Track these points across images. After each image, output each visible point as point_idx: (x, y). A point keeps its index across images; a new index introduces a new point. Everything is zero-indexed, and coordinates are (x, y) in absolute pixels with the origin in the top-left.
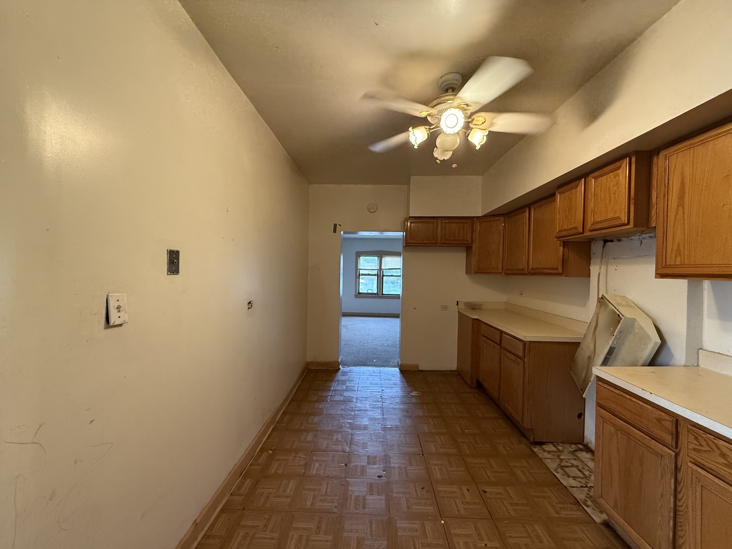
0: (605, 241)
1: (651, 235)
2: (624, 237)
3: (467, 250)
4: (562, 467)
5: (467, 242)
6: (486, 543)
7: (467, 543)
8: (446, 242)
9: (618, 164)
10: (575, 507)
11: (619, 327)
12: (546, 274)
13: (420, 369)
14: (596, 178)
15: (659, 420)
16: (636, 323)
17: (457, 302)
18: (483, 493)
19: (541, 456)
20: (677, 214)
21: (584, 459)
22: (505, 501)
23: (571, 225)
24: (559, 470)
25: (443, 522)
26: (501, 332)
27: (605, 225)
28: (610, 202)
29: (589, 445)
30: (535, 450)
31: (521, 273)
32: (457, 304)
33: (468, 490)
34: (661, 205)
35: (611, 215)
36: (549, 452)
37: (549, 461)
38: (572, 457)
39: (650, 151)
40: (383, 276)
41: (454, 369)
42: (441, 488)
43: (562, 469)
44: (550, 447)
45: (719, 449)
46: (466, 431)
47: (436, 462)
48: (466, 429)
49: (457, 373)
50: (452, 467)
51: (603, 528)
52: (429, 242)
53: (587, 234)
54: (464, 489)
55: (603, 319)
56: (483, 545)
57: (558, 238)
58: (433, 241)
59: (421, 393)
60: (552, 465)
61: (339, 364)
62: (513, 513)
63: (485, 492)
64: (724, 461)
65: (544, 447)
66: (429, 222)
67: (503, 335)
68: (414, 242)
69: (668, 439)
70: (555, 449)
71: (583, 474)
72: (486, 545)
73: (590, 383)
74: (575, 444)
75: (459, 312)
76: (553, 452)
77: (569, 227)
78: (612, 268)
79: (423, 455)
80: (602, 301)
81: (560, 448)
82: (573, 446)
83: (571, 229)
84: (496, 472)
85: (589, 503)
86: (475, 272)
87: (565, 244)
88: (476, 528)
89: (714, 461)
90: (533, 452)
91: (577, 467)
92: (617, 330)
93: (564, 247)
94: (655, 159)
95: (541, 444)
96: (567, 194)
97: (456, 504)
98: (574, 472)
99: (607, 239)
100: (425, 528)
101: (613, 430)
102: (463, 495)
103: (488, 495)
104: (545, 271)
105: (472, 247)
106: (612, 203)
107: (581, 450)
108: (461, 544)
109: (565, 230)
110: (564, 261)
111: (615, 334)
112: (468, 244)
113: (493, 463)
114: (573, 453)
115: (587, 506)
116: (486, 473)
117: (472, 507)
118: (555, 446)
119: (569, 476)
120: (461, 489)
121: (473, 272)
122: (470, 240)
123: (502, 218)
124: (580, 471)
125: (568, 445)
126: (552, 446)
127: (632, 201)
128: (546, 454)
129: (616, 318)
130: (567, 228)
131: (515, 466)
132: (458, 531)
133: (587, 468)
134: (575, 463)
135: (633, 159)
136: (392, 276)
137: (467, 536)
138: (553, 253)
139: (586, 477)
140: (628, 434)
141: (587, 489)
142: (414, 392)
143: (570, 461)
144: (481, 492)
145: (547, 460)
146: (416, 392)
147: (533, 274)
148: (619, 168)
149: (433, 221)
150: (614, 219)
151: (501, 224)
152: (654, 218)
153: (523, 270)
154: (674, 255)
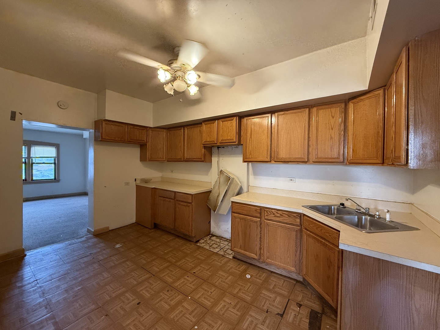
0: (218, 148)
1: (235, 147)
2: (226, 146)
3: (140, 146)
4: (211, 246)
5: (144, 142)
6: (210, 292)
7: (205, 297)
8: (131, 140)
9: (232, 118)
10: (223, 258)
11: (229, 182)
12: (195, 161)
13: (110, 229)
14: (222, 122)
15: (256, 210)
16: (234, 179)
17: (135, 179)
18: (194, 274)
19: (201, 246)
20: (250, 140)
21: (214, 240)
22: (203, 271)
23: (211, 140)
24: (211, 248)
25: (190, 298)
26: (175, 192)
27: (227, 141)
28: (229, 133)
29: (213, 234)
30: (198, 245)
31: (179, 160)
32: (135, 181)
33: (188, 277)
34: (245, 137)
35: (229, 138)
36: (203, 243)
37: (205, 246)
38: (211, 241)
39: (241, 116)
40: (32, 163)
41: (134, 222)
42: (176, 284)
43: (211, 247)
44: (202, 241)
45: (272, 212)
46: (166, 251)
47: (163, 275)
48: (165, 251)
49: (136, 224)
50: (173, 272)
51: (233, 259)
52: (119, 139)
53: (218, 144)
54: (186, 277)
55: (222, 179)
56: (210, 293)
57: (203, 144)
58: (123, 139)
59: (123, 244)
60: (207, 247)
61: (23, 250)
62: (210, 274)
63: (195, 273)
64: (274, 216)
65: (200, 242)
66: (119, 126)
67: (176, 193)
68: (109, 138)
69: (259, 215)
70: (204, 241)
71: (218, 245)
72: (211, 292)
73: (218, 207)
74: (208, 235)
75: (136, 185)
76: (204, 242)
77: (210, 140)
78: (221, 159)
79: (154, 276)
80: (221, 172)
81: (205, 239)
82: (208, 236)
83: (211, 141)
84: (192, 262)
85: (226, 254)
86: (149, 160)
87: (205, 147)
88: (203, 289)
89: (271, 217)
90: (197, 245)
91: (214, 243)
92: (229, 183)
93: (204, 149)
94: (242, 119)
95: (198, 241)
96: (209, 125)
97: (188, 286)
98: (215, 246)
99: (219, 146)
100: (185, 307)
101: (239, 220)
102: (187, 280)
103: (197, 273)
104: (194, 160)
105: (147, 145)
106: (230, 133)
107: (211, 237)
108: (203, 299)
109: (208, 141)
110: (205, 155)
111: (228, 185)
112: (145, 143)
113: (187, 259)
114: (210, 239)
115: (226, 255)
116: (189, 265)
117: (195, 282)
118: (203, 240)
119: (215, 248)
120: (185, 279)
121: (148, 160)
122: (146, 141)
123: (165, 130)
124: (216, 244)
125: (207, 237)
126: (202, 240)
127: (237, 134)
128: (203, 245)
129: (228, 179)
130: (209, 140)
131: (197, 255)
132: (198, 296)
133: (217, 242)
134: (213, 242)
135: (237, 118)
136: (44, 163)
137: (202, 295)
138: (200, 152)
139: (219, 246)
140: (245, 219)
141: (222, 250)
142: (117, 245)
143: (211, 243)
144: (193, 274)
145: (204, 246)
146: (119, 244)
147: (186, 161)
148: (232, 120)
149: (123, 125)
150: (231, 139)
151: (164, 134)
152: (242, 141)
153: (181, 159)
154: (249, 154)
